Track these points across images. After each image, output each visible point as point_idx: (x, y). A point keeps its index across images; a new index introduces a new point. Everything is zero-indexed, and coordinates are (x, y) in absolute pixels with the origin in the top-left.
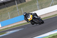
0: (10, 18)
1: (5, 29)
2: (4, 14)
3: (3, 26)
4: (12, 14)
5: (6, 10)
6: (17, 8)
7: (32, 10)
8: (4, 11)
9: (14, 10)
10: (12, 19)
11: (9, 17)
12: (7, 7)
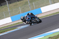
0: (22, 13)
1: (16, 24)
2: (15, 8)
3: (14, 21)
4: (23, 8)
5: (17, 5)
6: (29, 2)
7: (44, 4)
8: (14, 6)
9: (25, 4)
10: (23, 13)
11: (20, 12)
12: (18, 1)
